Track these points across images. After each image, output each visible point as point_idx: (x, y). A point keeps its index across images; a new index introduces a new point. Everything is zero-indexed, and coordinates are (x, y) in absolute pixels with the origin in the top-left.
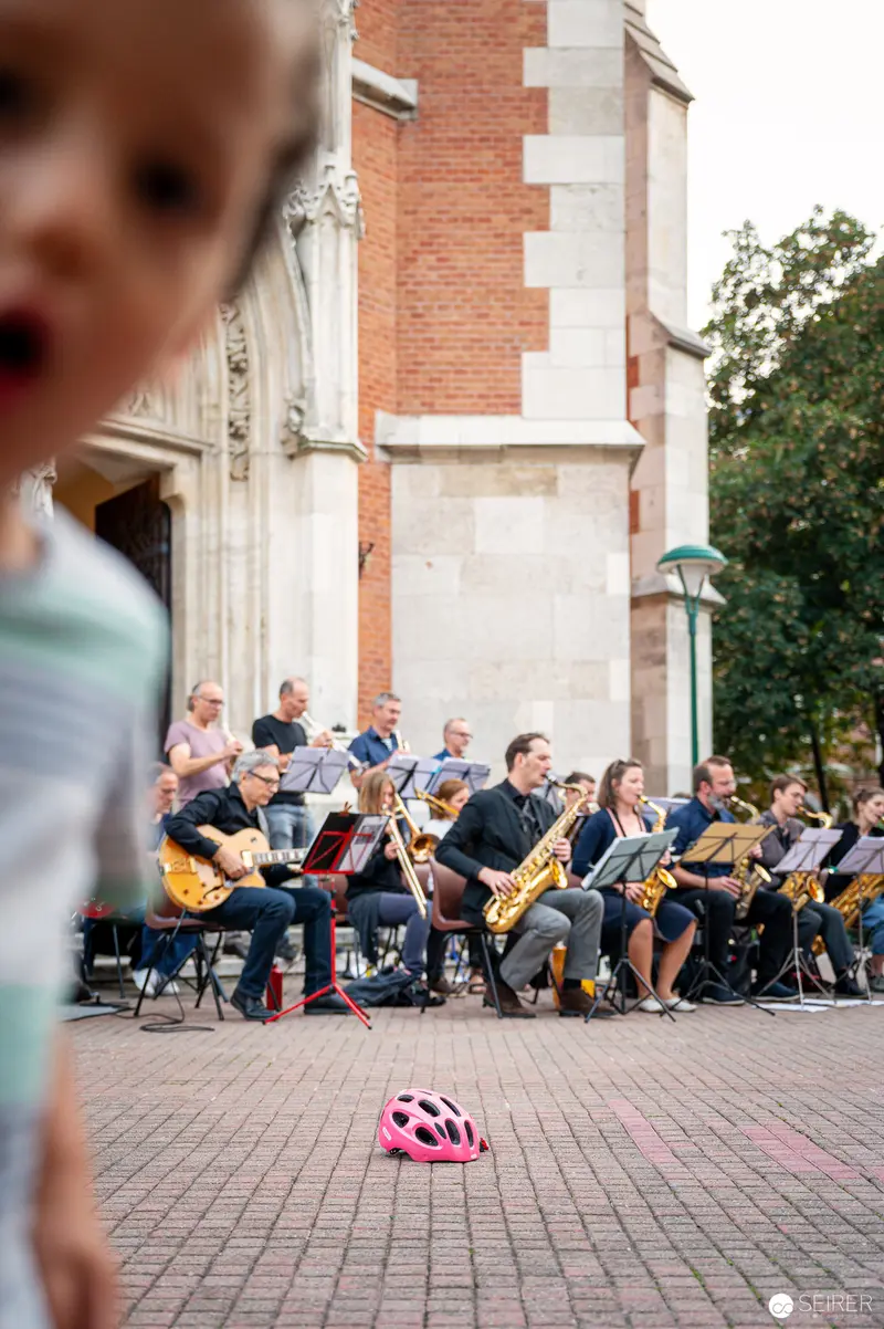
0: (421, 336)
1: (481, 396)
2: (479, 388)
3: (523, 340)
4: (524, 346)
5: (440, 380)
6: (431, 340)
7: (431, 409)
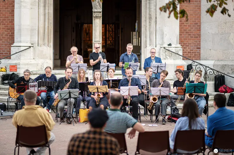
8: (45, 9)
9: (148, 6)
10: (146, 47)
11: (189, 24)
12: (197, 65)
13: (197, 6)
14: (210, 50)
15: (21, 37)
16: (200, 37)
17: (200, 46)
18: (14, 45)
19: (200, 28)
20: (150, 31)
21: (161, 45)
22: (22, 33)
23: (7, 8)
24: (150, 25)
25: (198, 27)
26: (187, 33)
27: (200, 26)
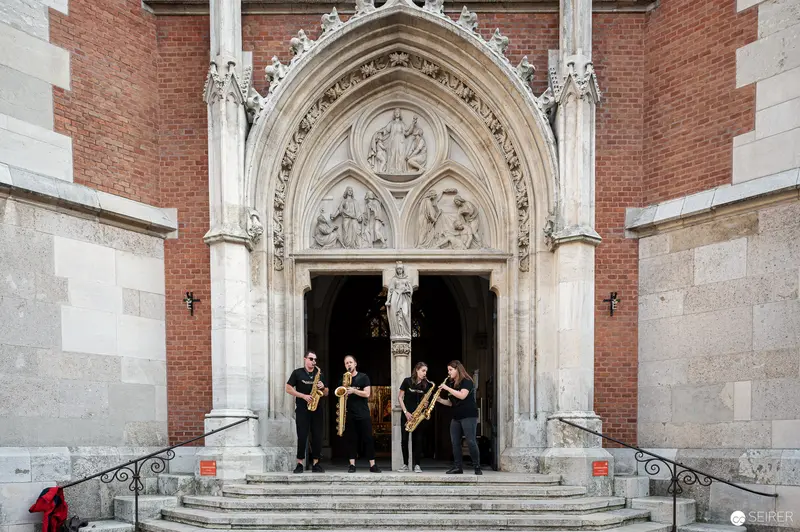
0: (659, 151)
1: (702, 178)
2: (700, 172)
3: (733, 129)
4: (735, 132)
5: (673, 175)
6: (667, 150)
7: (666, 197)
8: (284, 335)
9: (514, 327)
10: (511, 418)
11: (611, 366)
12: (649, 460)
13: (629, 325)
14: (664, 424)
15: (226, 393)
16: (636, 395)
17: (635, 415)
18: (213, 413)
19: (636, 375)
20: (519, 383)
21: (547, 413)
22: (228, 386)
23: (200, 333)
24: (520, 370)
25: (632, 373)
26: (605, 385)
27: (636, 369)
